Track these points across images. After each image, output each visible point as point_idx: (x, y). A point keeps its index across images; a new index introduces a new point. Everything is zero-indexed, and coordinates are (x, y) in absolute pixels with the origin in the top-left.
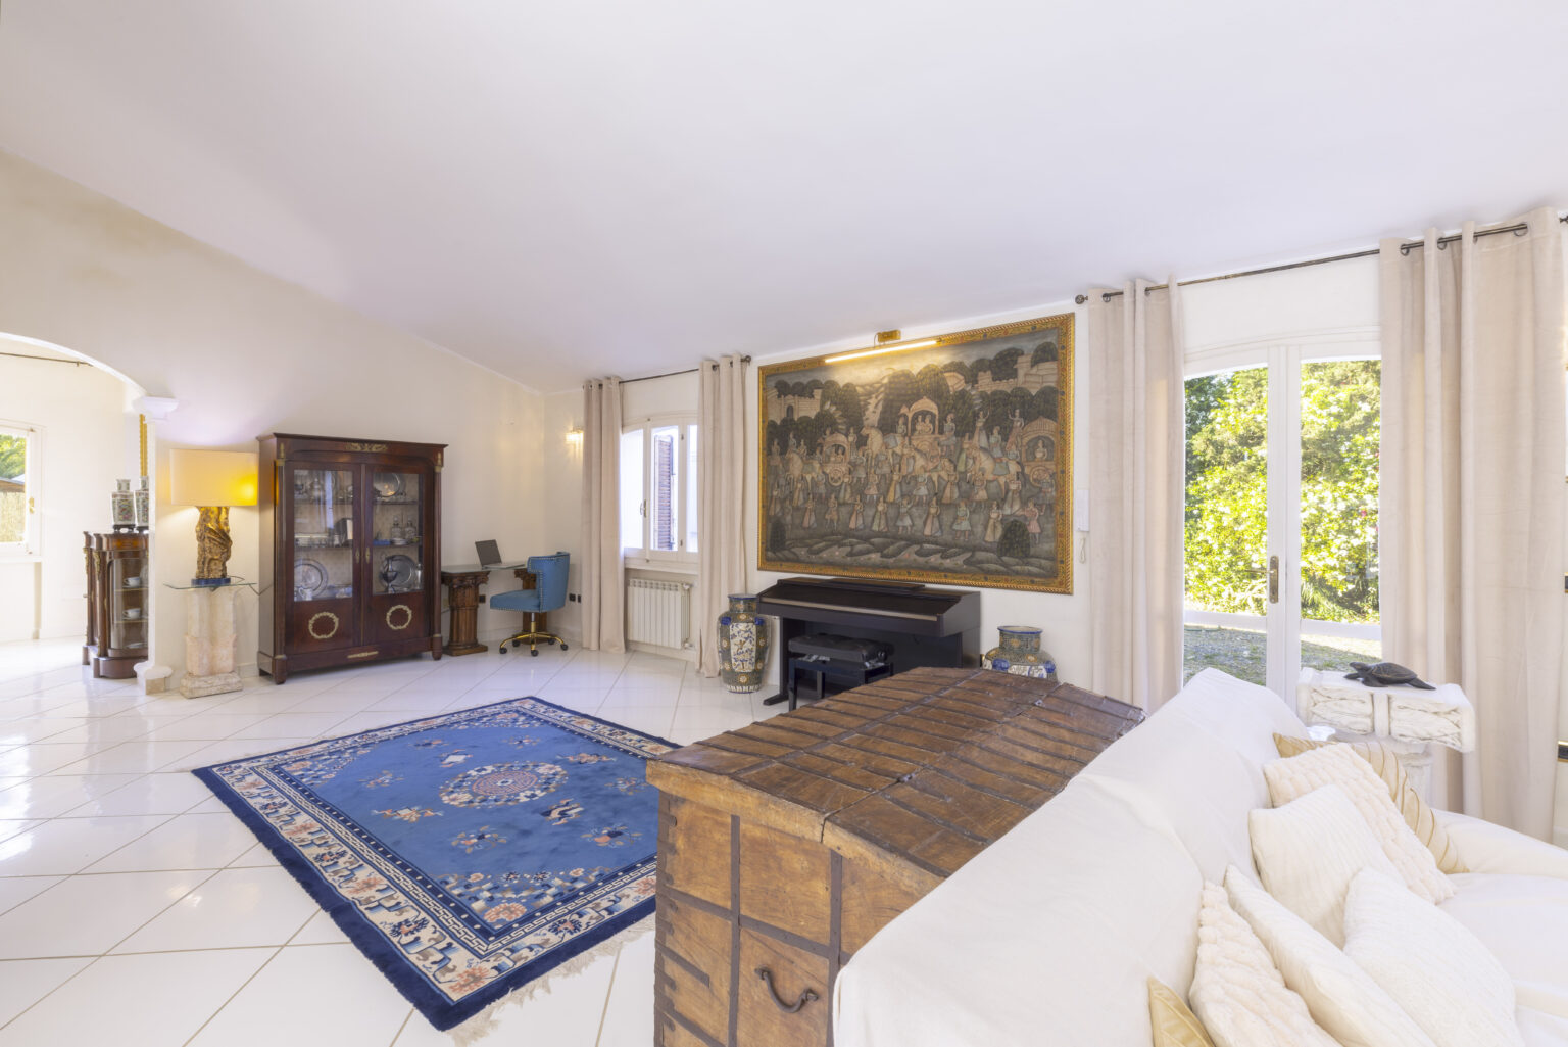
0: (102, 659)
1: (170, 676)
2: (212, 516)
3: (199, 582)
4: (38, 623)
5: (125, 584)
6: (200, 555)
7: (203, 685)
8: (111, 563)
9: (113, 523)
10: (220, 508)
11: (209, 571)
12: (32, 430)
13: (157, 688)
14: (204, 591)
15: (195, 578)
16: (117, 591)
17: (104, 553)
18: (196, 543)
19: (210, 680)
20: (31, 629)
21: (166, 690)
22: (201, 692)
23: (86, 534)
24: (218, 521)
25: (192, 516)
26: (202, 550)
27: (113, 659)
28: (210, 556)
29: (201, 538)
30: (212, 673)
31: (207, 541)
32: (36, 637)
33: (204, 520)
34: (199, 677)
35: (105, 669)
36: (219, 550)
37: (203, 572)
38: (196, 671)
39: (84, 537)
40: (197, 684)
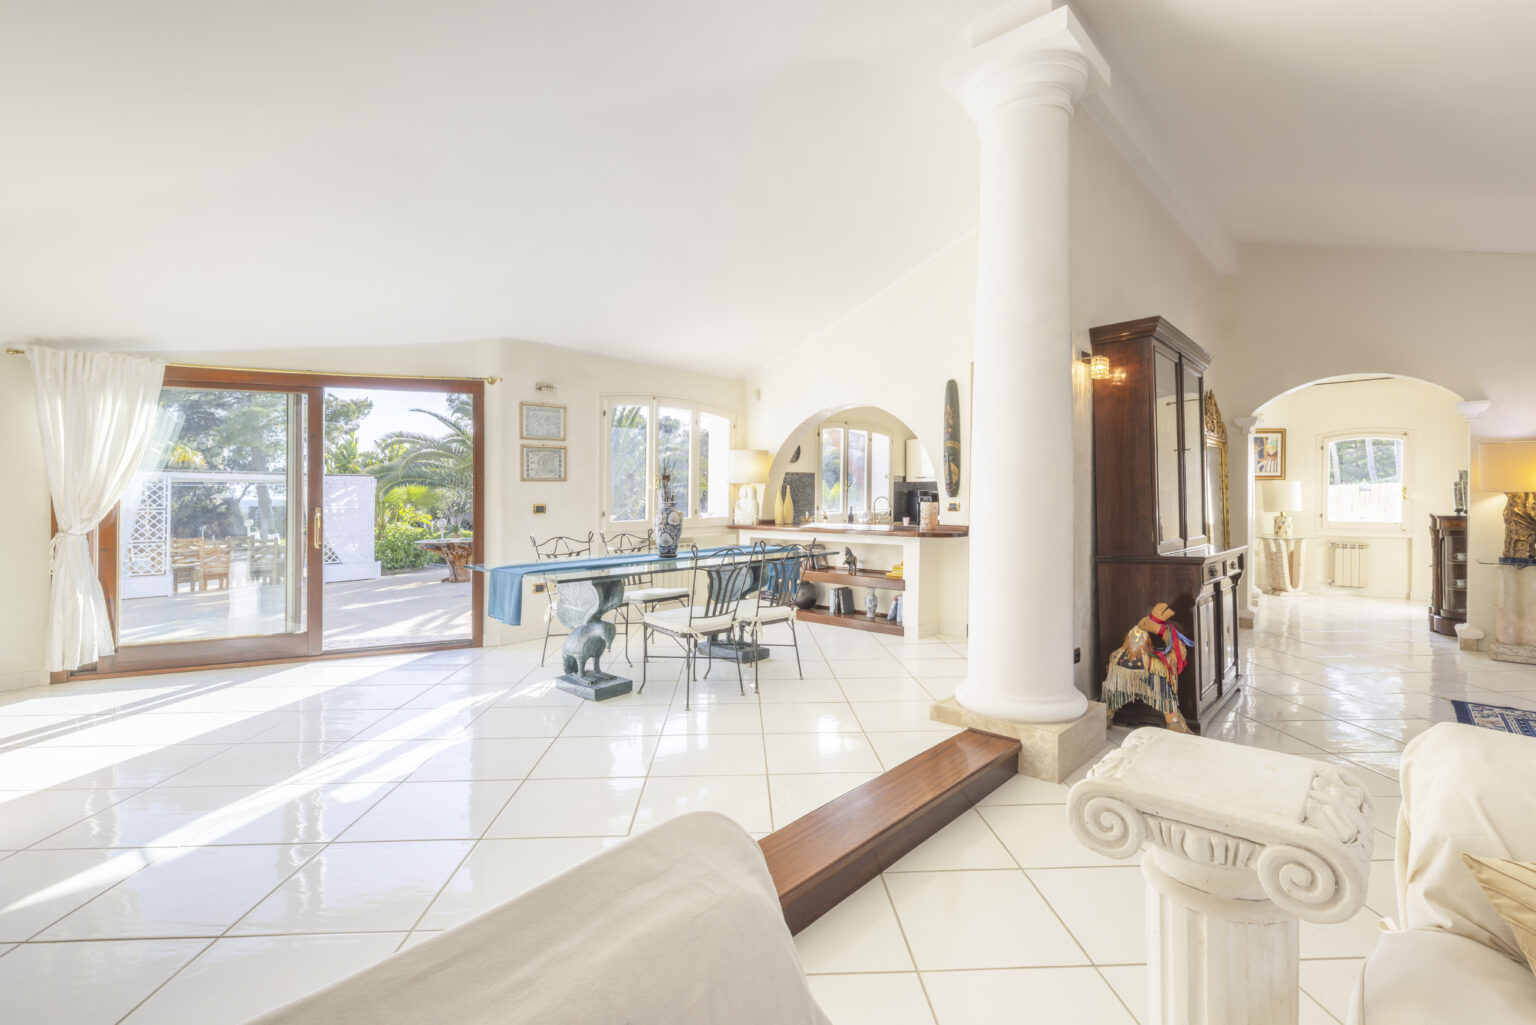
0: (1436, 617)
1: (1483, 639)
2: (1519, 501)
3: (1506, 560)
4: (1410, 587)
5: (1455, 558)
6: (1507, 536)
7: (1507, 651)
8: (1443, 539)
9: (1455, 508)
10: (1527, 494)
11: (1515, 552)
12: (1405, 434)
13: (1473, 647)
14: (1510, 569)
15: (1502, 556)
16: (1447, 563)
17: (1438, 531)
18: (1504, 526)
19: (1516, 649)
20: (1406, 590)
21: (1478, 651)
22: (1505, 657)
23: (1432, 517)
24: (1525, 506)
25: (1502, 501)
26: (1509, 532)
27: (1444, 618)
28: (1516, 537)
29: (1507, 521)
30: (1519, 643)
31: (1513, 523)
32: (1408, 597)
33: (1511, 505)
34: (1504, 644)
35: (1438, 625)
36: (1527, 532)
37: (1509, 551)
38: (1501, 639)
39: (1430, 520)
40: (1501, 650)
